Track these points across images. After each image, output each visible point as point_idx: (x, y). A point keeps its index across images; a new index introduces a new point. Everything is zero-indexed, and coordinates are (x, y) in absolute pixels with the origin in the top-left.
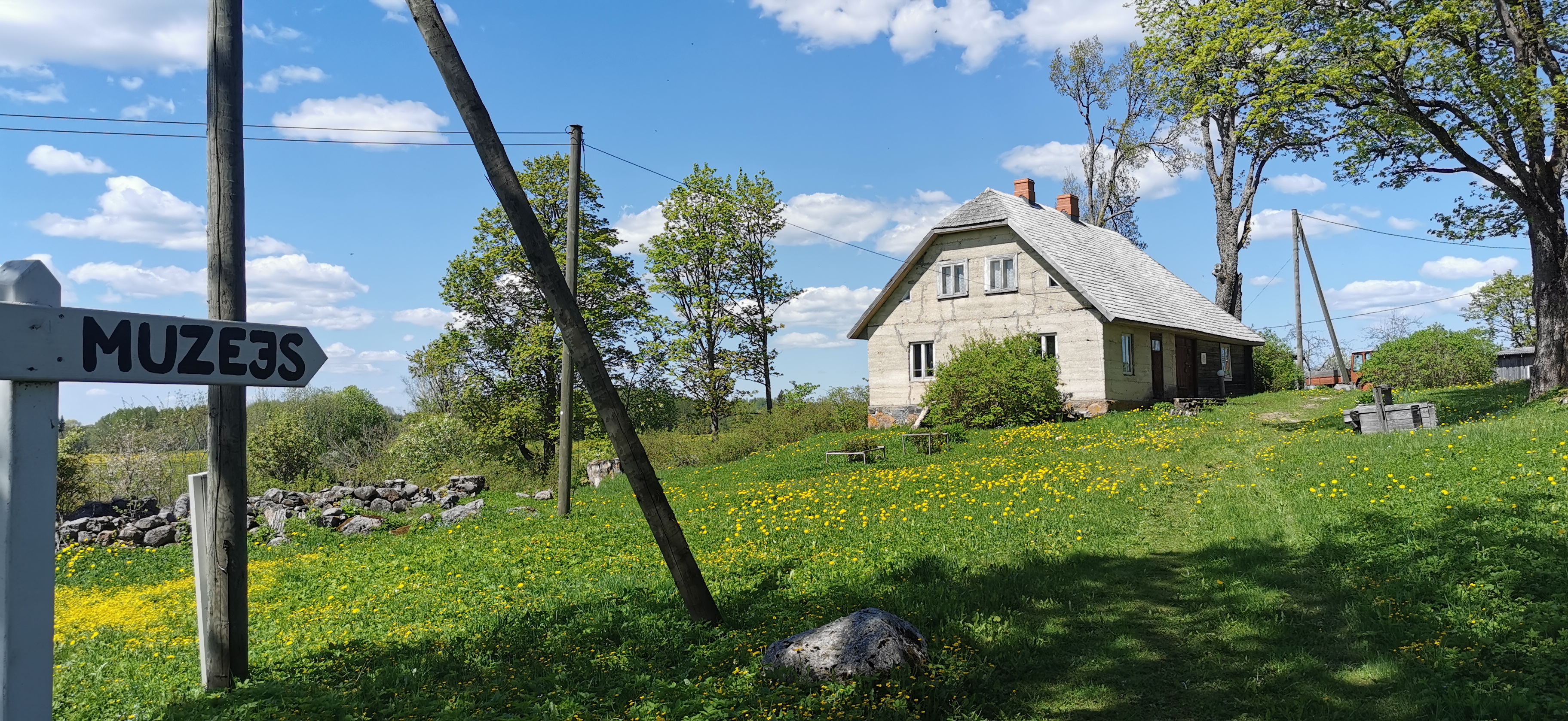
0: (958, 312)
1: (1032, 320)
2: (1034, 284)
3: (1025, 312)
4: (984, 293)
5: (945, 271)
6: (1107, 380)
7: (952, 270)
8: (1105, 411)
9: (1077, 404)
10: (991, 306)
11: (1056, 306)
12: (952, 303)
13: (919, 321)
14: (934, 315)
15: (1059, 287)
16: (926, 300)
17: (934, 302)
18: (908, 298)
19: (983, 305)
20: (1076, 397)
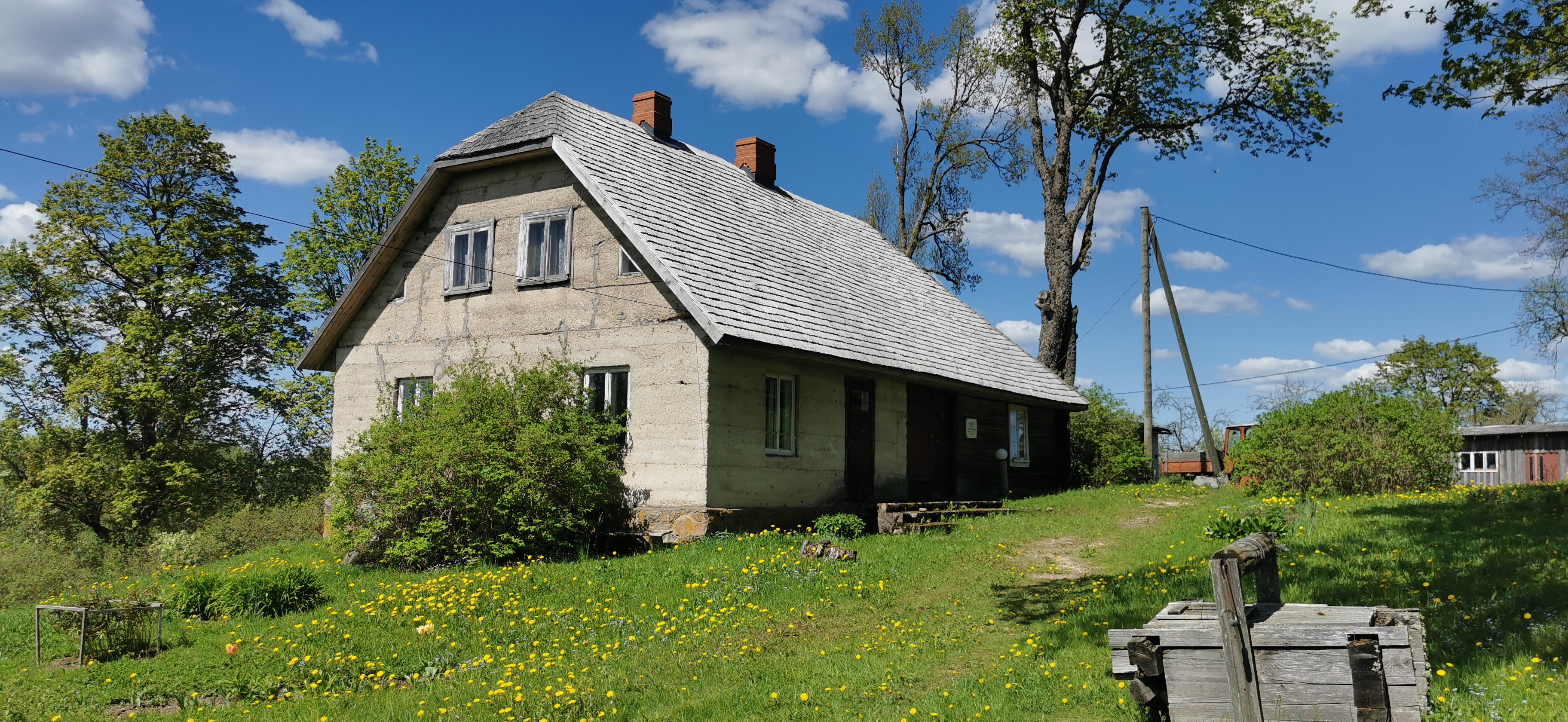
0: (474, 321)
1: (589, 340)
2: (597, 269)
3: (579, 322)
4: (514, 283)
5: (461, 241)
6: (712, 466)
7: (471, 241)
8: (702, 531)
9: (655, 513)
10: (523, 310)
11: (631, 311)
12: (465, 305)
13: (415, 339)
14: (435, 329)
15: (640, 276)
16: (428, 299)
17: (437, 304)
18: (401, 295)
19: (514, 310)
20: (655, 499)
